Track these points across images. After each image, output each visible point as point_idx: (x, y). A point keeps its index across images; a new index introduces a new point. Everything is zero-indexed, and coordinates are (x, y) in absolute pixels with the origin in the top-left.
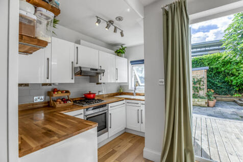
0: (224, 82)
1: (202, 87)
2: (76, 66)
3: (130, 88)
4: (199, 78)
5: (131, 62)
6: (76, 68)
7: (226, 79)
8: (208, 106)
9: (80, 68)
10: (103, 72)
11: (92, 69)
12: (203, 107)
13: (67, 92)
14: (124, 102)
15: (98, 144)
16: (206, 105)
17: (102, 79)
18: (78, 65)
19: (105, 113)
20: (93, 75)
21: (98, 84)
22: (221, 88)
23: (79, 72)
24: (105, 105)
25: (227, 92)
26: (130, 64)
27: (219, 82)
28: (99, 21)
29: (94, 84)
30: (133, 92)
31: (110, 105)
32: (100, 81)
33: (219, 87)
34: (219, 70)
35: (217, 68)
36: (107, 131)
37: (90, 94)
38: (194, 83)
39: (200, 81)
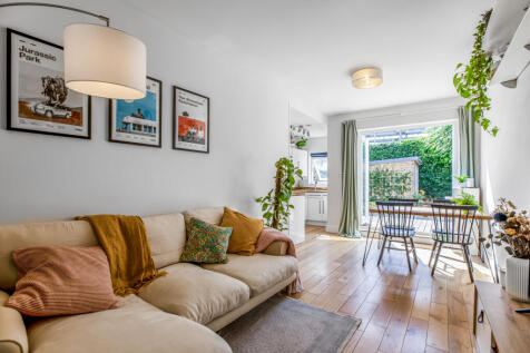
1: (407, 187)
4: (404, 173)
5: (312, 154)
26: (310, 157)
34: (441, 162)
35: (439, 158)
38: (398, 181)
39: (404, 178)
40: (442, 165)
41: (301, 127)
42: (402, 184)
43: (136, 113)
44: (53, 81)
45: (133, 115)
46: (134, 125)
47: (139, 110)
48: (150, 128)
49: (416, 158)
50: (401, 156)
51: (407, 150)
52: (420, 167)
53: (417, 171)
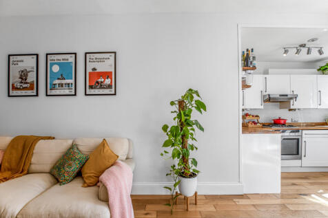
6: (264, 96)
9: (269, 95)
10: (296, 96)
13: (257, 116)
17: (295, 104)
18: (266, 93)
19: (298, 139)
20: (284, 101)
21: (290, 110)
23: (268, 99)
24: (297, 131)
28: (286, 52)
29: (285, 111)
31: (304, 132)
32: (292, 107)
37: (280, 119)
41: (303, 46)
43: (60, 77)
44: (22, 71)
45: (59, 79)
46: (59, 84)
47: (62, 75)
48: (69, 84)
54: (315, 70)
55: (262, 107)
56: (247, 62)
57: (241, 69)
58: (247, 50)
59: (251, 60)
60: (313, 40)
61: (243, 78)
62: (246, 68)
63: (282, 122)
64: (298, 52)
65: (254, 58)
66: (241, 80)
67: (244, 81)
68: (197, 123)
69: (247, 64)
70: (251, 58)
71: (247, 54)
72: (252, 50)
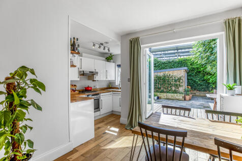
0: (204, 80)
1: (181, 84)
2: (80, 70)
3: (117, 84)
4: (179, 76)
5: (118, 65)
6: (80, 72)
7: (205, 78)
8: (185, 100)
9: (83, 71)
10: (97, 73)
11: (90, 72)
12: (181, 100)
13: (75, 86)
14: (111, 93)
15: (95, 117)
16: (183, 99)
17: (97, 78)
18: (82, 70)
19: (98, 99)
20: (91, 75)
21: (93, 81)
22: (201, 85)
23: (82, 74)
24: (98, 94)
25: (206, 89)
26: (116, 67)
27: (199, 80)
28: (94, 45)
29: (91, 81)
30: (118, 87)
31: (101, 94)
32: (95, 79)
33: (199, 84)
34: (199, 70)
35: (198, 68)
36: (100, 110)
37: (88, 87)
38: (176, 81)
39: (179, 79)
40: (200, 72)
41: (102, 44)
42: (178, 83)
49: (186, 68)
50: (177, 67)
51: (181, 64)
52: (188, 73)
53: (186, 75)
54: (104, 58)
55: (79, 79)
56: (74, 48)
57: (70, 51)
58: (74, 38)
59: (77, 46)
60: (107, 43)
61: (71, 59)
62: (73, 52)
63: (90, 89)
64: (100, 47)
65: (78, 45)
66: (70, 61)
67: (72, 62)
68: (33, 103)
69: (74, 49)
70: (77, 45)
71: (74, 41)
72: (77, 39)
